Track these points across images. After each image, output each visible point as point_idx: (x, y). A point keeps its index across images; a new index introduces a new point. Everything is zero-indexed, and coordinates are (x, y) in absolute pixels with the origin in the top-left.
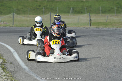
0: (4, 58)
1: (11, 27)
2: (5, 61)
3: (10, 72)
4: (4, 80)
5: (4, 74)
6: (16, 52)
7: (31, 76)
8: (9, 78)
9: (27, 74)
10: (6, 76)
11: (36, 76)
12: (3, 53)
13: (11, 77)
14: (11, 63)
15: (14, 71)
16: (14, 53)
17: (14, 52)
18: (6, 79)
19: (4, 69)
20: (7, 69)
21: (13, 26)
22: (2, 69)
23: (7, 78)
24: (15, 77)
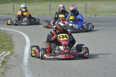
0: (13, 50)
2: (13, 53)
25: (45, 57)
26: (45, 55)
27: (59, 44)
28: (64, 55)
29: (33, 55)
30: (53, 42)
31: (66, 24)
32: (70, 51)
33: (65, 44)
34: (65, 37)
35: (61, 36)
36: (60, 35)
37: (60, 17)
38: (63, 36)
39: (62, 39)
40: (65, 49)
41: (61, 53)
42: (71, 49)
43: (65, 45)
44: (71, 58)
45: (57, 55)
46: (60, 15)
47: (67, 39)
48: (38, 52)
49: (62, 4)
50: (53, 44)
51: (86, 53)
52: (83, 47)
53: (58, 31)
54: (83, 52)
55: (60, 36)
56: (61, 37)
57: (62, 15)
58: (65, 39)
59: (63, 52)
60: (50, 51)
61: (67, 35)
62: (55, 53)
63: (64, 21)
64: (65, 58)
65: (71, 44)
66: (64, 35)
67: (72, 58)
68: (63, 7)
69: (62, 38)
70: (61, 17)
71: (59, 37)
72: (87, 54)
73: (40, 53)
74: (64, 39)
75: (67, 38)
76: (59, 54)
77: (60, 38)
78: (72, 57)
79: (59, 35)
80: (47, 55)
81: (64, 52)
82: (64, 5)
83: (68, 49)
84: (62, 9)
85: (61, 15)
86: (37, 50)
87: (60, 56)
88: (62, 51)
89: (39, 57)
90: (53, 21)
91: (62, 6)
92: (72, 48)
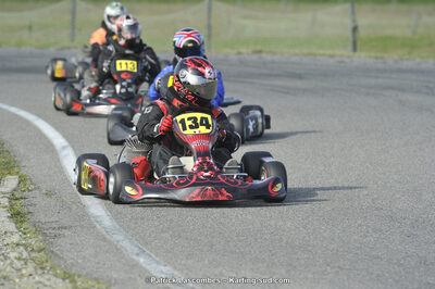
0: (23, 172)
1: (62, 49)
2: (28, 182)
3: (39, 229)
4: (11, 264)
5: (16, 238)
6: (73, 147)
7: (118, 249)
8: (34, 255)
9: (105, 239)
10: (22, 248)
11: (136, 250)
12: (22, 151)
13: (40, 251)
14: (48, 194)
15: (54, 225)
16: (65, 152)
17: (64, 148)
18: (19, 259)
19: (17, 216)
20: (29, 216)
21: (69, 48)
22: (12, 217)
23: (25, 255)
24: (57, 255)
25: (128, 195)
26: (128, 189)
27: (178, 147)
28: (197, 190)
29: (85, 187)
30: (159, 140)
31: (207, 75)
32: (218, 173)
33: (202, 150)
34: (202, 124)
35: (189, 119)
36: (185, 116)
37: (118, 69)
38: (195, 119)
39: (189, 132)
40: (200, 168)
41: (187, 182)
42: (221, 168)
43: (202, 154)
44: (220, 198)
45: (172, 188)
46: (118, 62)
47: (208, 131)
48: (103, 176)
49: (128, 18)
50: (158, 149)
51: (276, 181)
52: (267, 160)
53: (176, 103)
54: (264, 179)
55: (183, 121)
56: (188, 123)
57: (129, 62)
58: (203, 130)
59: (195, 178)
60: (146, 174)
61: (209, 117)
62: (164, 181)
63: (200, 66)
64: (199, 199)
65: (223, 151)
66: (199, 115)
67: (224, 198)
68: (134, 27)
69: (191, 127)
70: (124, 68)
71: (180, 125)
72: (279, 186)
73: (112, 180)
74: (197, 131)
75: (208, 128)
76: (180, 185)
77: (185, 129)
78: (225, 195)
79: (179, 118)
80: (135, 188)
81: (198, 179)
82: (135, 19)
83: (210, 168)
84: (128, 35)
85: (123, 62)
86: (99, 171)
87: (182, 194)
88: (191, 175)
89: (105, 197)
90: (93, 85)
91: (130, 22)
92: (226, 166)
